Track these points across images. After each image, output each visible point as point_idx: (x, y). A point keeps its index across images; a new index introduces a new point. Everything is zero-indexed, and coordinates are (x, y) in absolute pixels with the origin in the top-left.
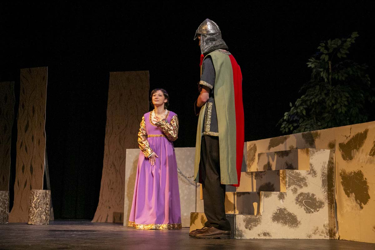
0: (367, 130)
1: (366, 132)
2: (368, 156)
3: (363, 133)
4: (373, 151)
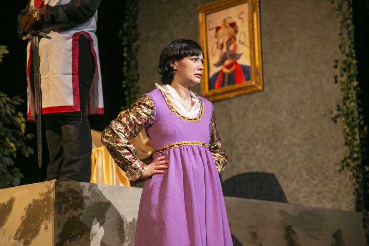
0: (13, 199)
1: (11, 202)
2: (13, 240)
3: (7, 205)
4: (20, 233)
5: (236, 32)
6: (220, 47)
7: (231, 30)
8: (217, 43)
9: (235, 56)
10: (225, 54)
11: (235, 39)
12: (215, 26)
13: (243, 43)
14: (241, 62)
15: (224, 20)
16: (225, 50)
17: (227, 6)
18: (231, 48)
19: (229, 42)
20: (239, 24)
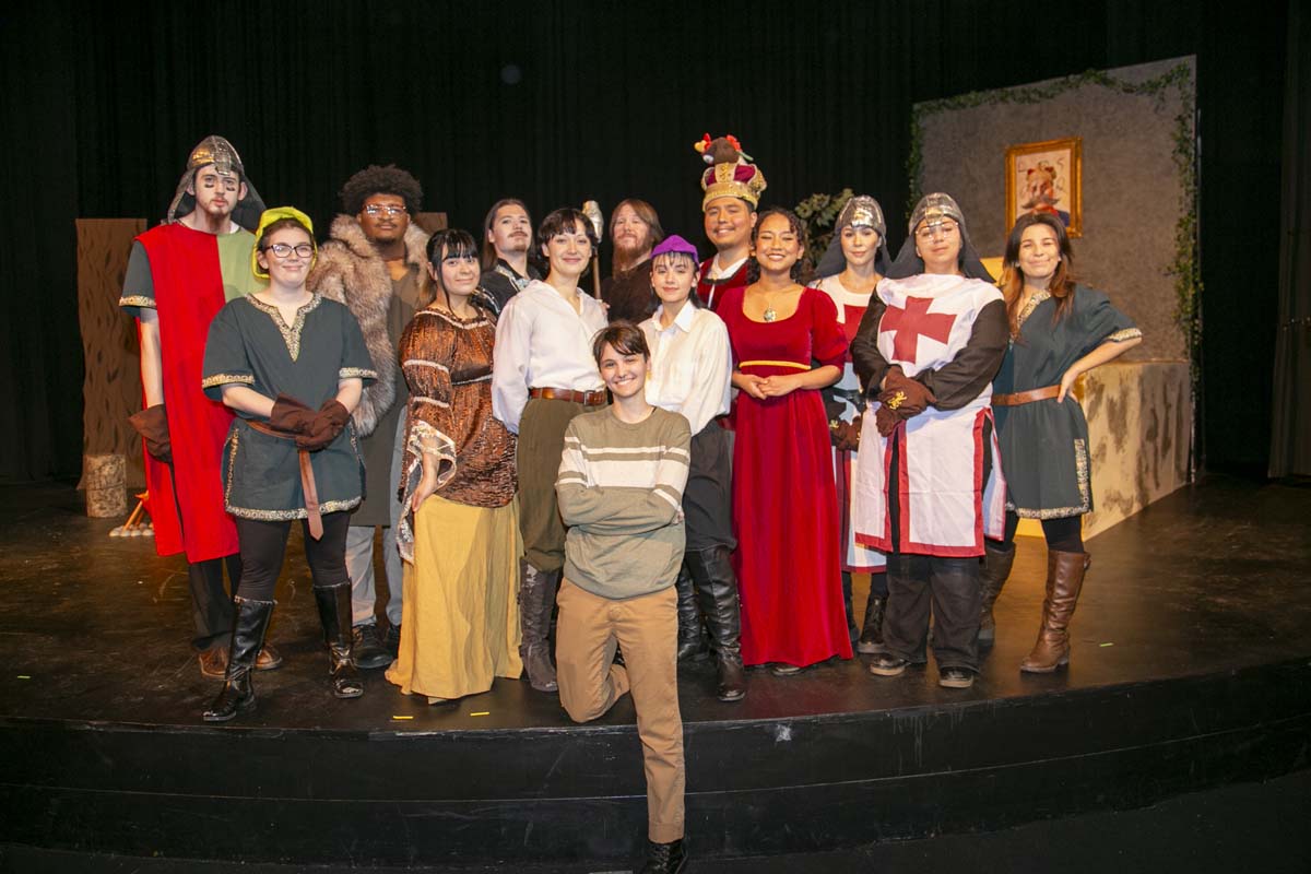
5: (1054, 177)
6: (1031, 189)
7: (1048, 174)
8: (1029, 186)
9: (1051, 201)
10: (1038, 197)
11: (1052, 184)
12: (1029, 168)
13: (1061, 189)
14: (1057, 207)
15: (1040, 164)
16: (1038, 193)
17: (1044, 149)
18: (1047, 192)
19: (1044, 187)
20: (1057, 169)
